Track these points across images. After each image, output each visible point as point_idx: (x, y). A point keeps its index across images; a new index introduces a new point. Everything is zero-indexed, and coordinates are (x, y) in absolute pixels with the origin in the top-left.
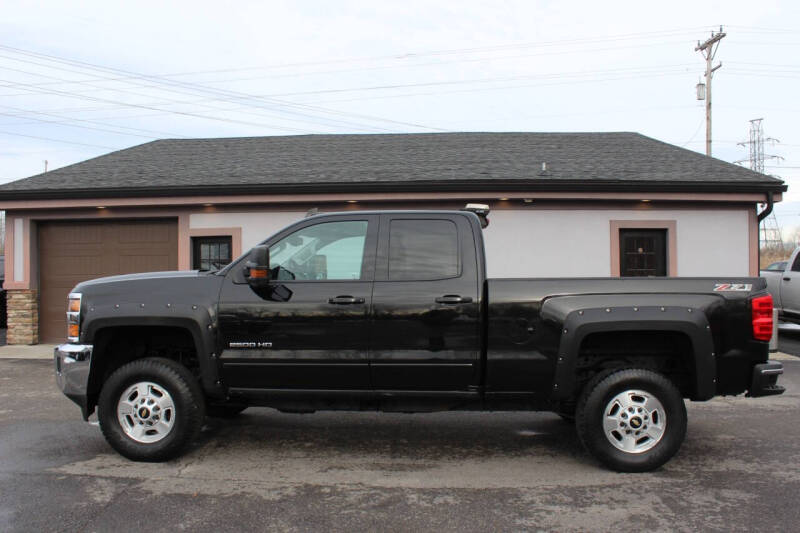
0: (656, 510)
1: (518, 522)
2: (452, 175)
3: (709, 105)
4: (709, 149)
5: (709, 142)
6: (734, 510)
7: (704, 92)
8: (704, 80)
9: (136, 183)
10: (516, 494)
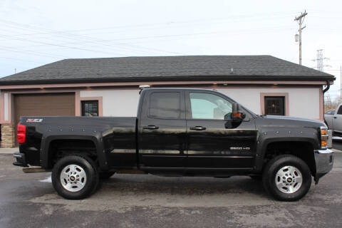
0: (287, 216)
1: (228, 221)
2: (193, 74)
3: (300, 44)
4: (300, 62)
5: (300, 59)
6: (320, 215)
7: (298, 38)
8: (298, 33)
9: (57, 78)
10: (226, 209)
